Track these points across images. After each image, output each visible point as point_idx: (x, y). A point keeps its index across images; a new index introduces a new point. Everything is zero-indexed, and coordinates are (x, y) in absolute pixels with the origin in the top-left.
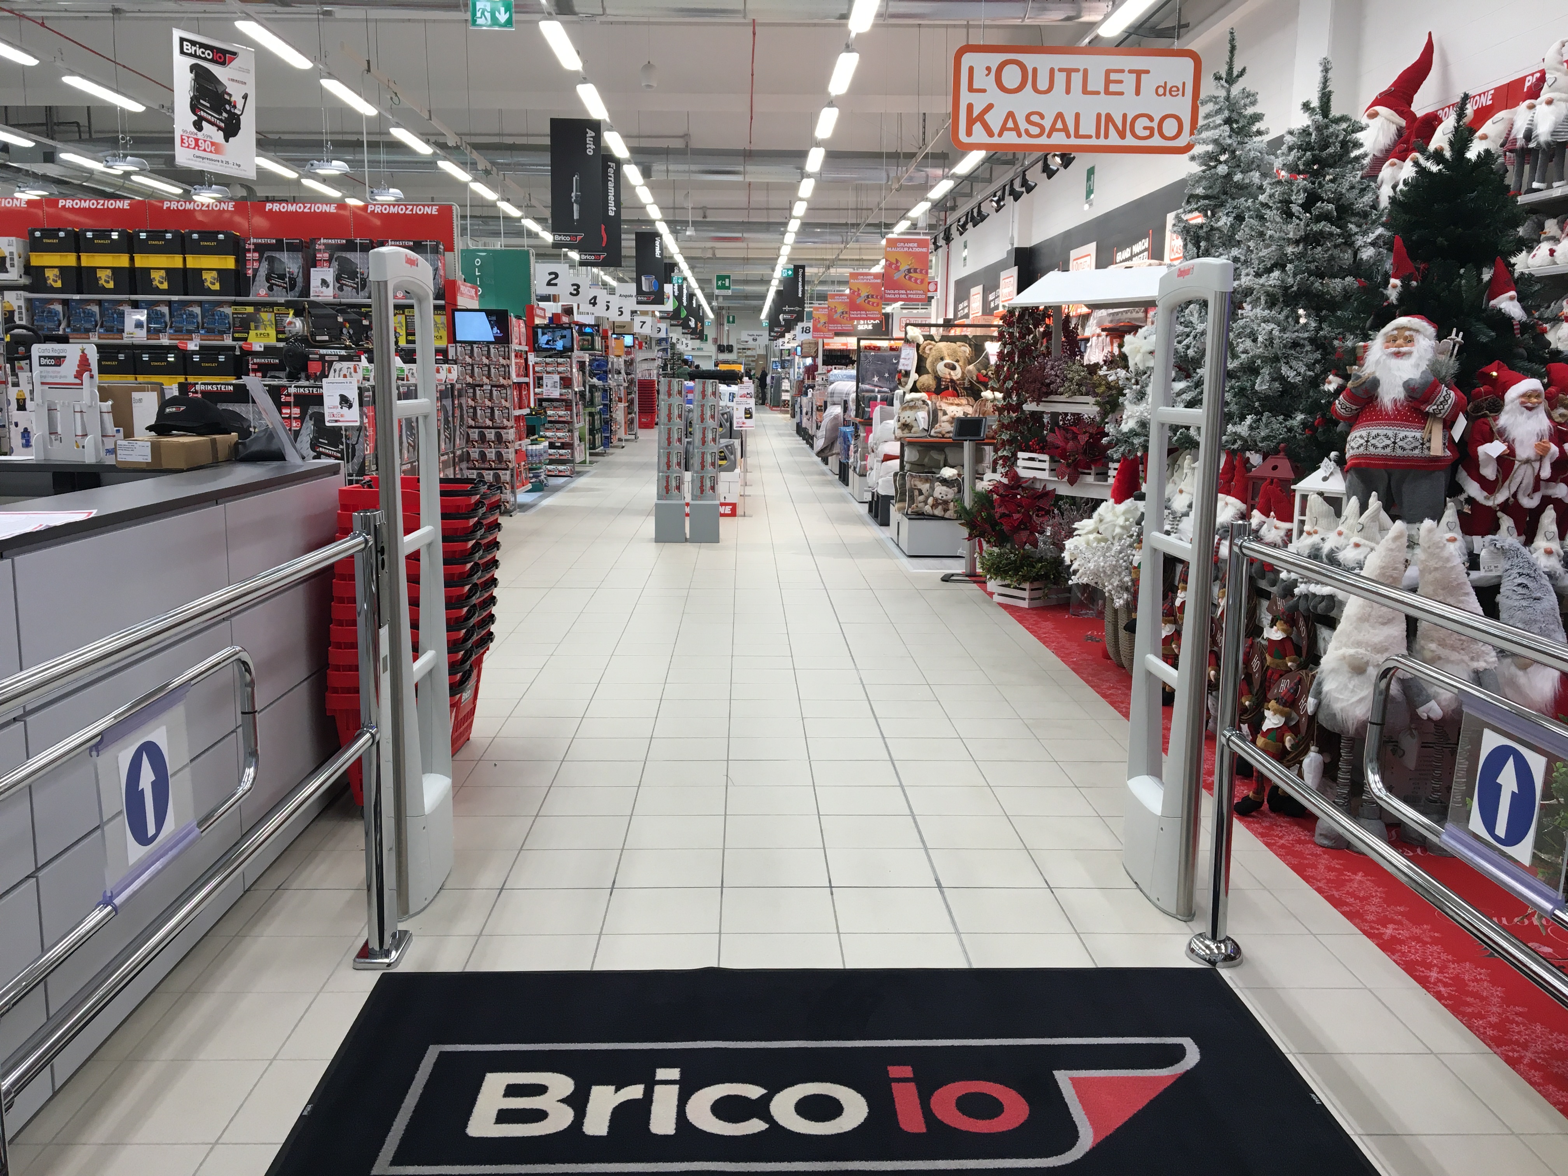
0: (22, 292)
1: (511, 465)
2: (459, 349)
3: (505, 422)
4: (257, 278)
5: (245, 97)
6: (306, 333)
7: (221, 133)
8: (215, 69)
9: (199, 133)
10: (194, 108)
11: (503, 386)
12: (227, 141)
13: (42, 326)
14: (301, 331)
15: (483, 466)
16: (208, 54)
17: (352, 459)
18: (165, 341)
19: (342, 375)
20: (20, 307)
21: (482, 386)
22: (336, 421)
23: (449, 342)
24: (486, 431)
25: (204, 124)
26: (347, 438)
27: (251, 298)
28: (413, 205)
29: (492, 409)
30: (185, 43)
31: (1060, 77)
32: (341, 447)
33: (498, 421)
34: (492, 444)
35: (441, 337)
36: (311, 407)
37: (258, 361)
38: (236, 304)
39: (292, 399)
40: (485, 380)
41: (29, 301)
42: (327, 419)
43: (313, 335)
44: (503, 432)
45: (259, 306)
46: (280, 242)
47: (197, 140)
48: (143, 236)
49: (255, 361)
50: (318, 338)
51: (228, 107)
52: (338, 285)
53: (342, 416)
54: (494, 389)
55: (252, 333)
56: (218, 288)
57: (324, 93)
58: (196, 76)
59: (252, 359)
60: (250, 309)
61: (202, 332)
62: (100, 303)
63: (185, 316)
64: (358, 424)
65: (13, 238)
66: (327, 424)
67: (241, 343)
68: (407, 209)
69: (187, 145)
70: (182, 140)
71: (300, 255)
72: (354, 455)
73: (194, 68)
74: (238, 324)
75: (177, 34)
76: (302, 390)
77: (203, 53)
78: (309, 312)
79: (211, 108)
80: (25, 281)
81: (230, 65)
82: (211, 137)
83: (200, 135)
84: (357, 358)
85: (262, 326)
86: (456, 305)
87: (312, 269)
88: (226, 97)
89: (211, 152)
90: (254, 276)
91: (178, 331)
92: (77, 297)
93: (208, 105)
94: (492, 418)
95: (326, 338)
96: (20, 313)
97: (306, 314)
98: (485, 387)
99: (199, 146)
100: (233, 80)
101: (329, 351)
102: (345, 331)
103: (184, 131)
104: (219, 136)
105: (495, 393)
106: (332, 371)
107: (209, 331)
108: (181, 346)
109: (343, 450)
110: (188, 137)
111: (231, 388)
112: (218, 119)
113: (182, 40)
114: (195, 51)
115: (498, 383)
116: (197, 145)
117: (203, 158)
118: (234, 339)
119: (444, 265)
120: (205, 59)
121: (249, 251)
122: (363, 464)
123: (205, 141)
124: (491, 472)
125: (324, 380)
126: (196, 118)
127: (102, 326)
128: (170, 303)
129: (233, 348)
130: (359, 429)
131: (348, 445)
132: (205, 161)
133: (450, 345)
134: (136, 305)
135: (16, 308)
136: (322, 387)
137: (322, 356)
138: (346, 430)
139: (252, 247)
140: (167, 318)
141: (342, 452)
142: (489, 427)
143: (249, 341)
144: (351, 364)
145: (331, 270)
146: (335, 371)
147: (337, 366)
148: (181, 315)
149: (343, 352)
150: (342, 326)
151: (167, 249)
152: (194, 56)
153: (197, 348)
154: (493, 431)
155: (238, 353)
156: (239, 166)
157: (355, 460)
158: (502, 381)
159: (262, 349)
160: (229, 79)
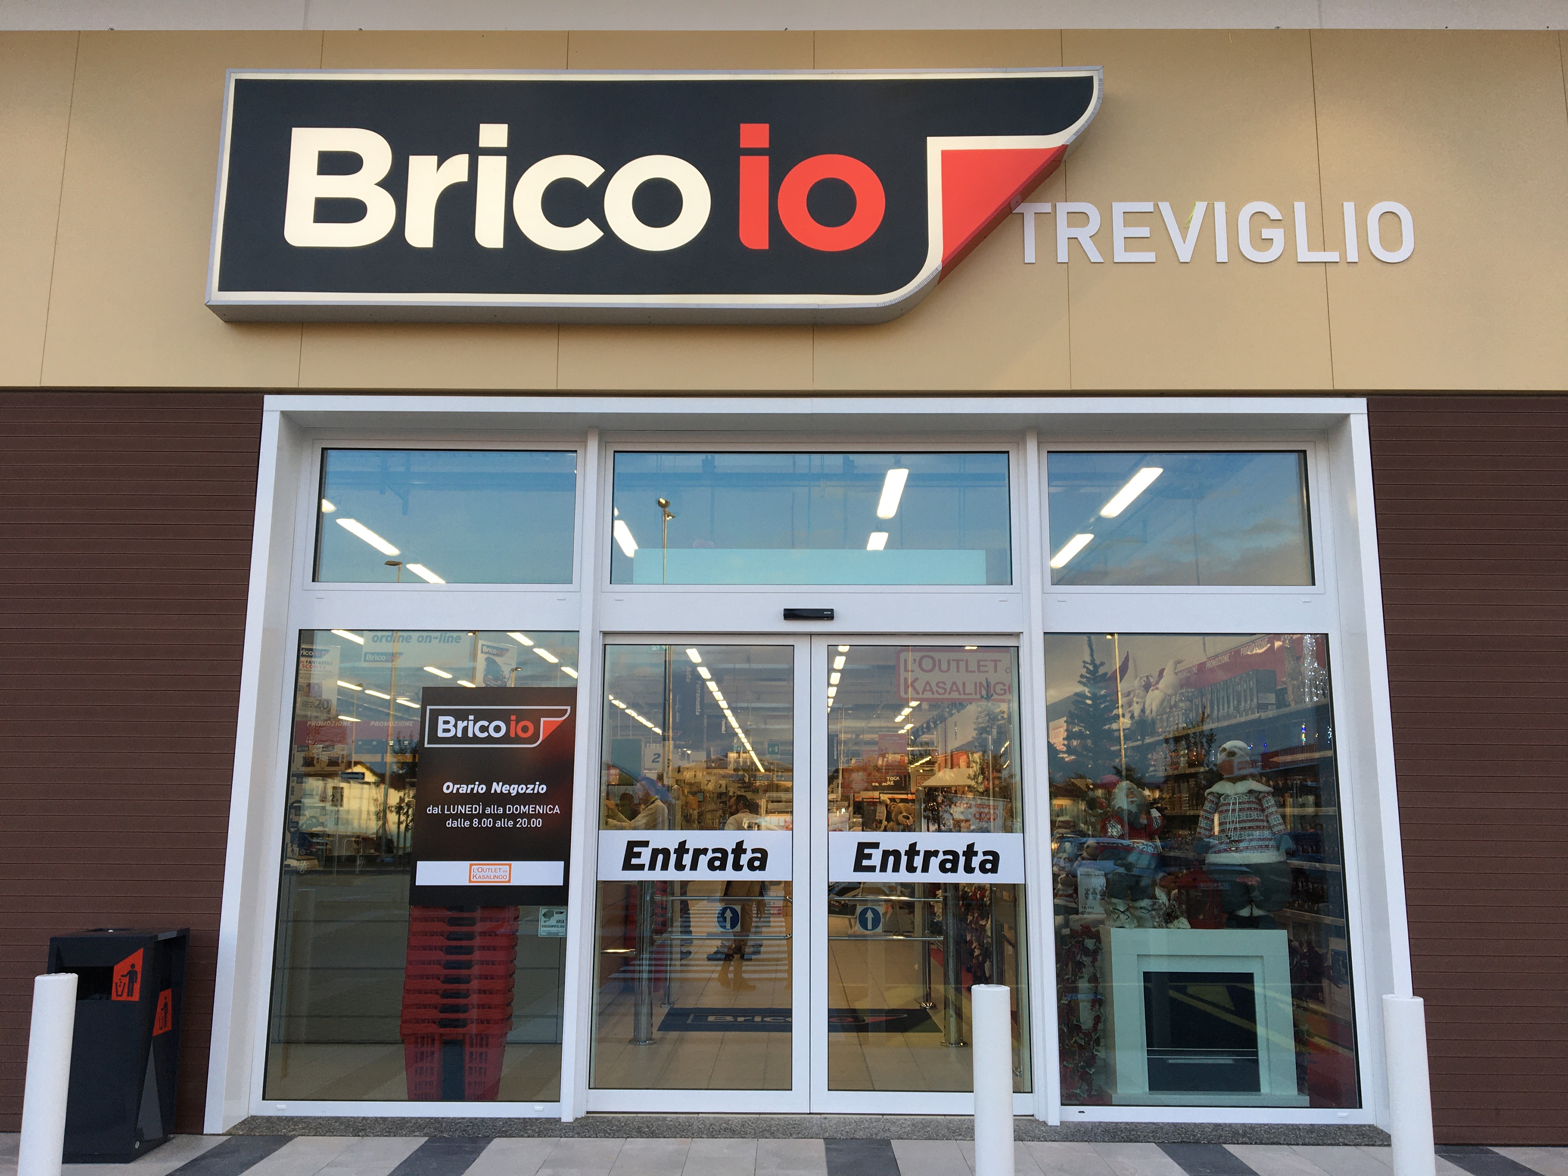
31: (953, 665)
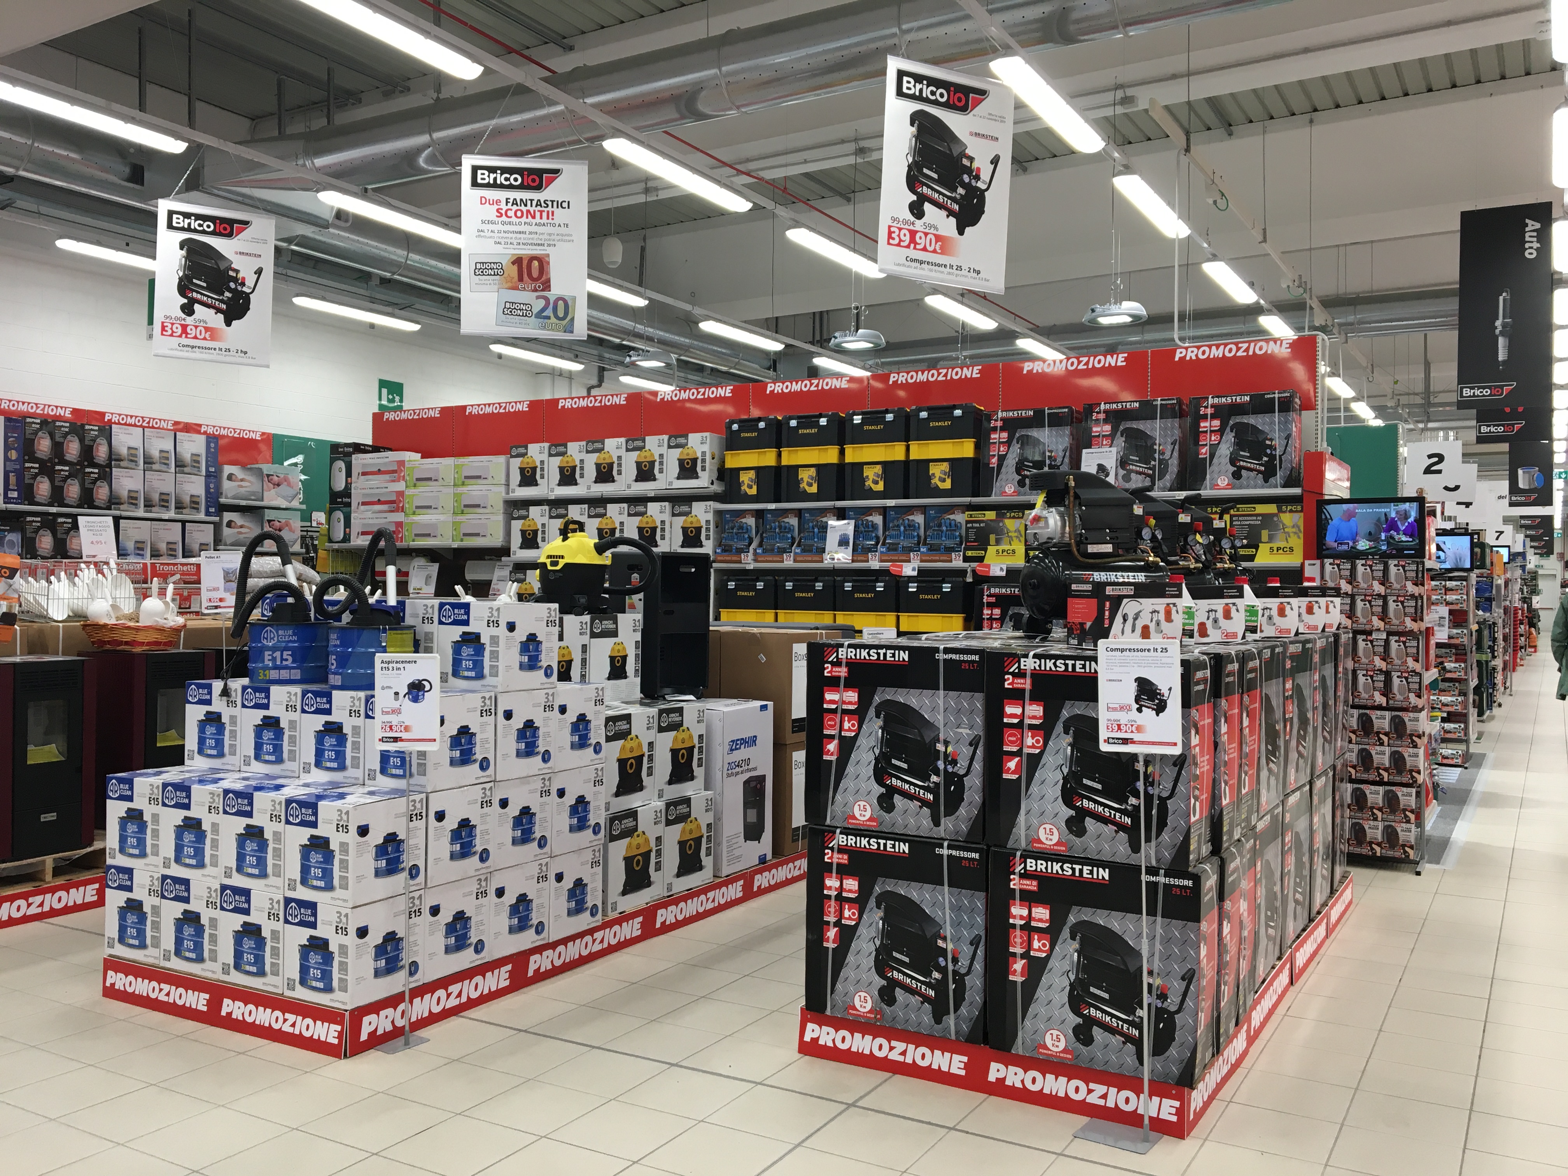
0: (711, 503)
1: (1420, 779)
2: (1328, 568)
3: (1413, 699)
4: (1003, 470)
5: (995, 161)
6: (1067, 539)
7: (953, 221)
8: (951, 119)
9: (918, 222)
10: (912, 182)
11: (1410, 633)
12: (961, 232)
13: (731, 546)
14: (1058, 535)
15: (1365, 776)
16: (942, 95)
17: (1158, 834)
18: (874, 563)
19: (1138, 630)
20: (708, 522)
21: (1369, 633)
22: (1125, 741)
23: (1306, 557)
24: (1374, 715)
25: (927, 206)
26: (1149, 781)
27: (994, 499)
28: (1249, 342)
29: (1388, 674)
30: (905, 79)
32: (1133, 801)
33: (1399, 697)
34: (1385, 739)
35: (1291, 549)
36: (1068, 703)
37: (997, 590)
38: (971, 507)
39: (1026, 684)
40: (1377, 623)
41: (719, 513)
42: (1103, 734)
43: (1082, 542)
44: (1407, 717)
45: (1002, 509)
46: (1039, 413)
47: (913, 233)
48: (857, 419)
49: (993, 590)
50: (1092, 549)
51: (966, 178)
52: (1122, 472)
53: (1139, 729)
54: (1393, 639)
55: (991, 550)
56: (949, 487)
57: (1115, 199)
58: (919, 130)
59: (989, 589)
60: (991, 515)
61: (923, 549)
62: (799, 513)
63: (902, 528)
64: (1177, 751)
65: (707, 434)
66: (1104, 747)
67: (974, 565)
68: (1238, 349)
69: (896, 241)
70: (890, 233)
71: (1067, 430)
72: (1162, 824)
73: (916, 118)
74: (972, 537)
75: (894, 64)
76: (1050, 664)
77: (933, 93)
78: (1077, 497)
79: (938, 182)
80: (717, 488)
81: (975, 111)
82: (936, 228)
83: (919, 225)
84: (1173, 590)
85: (1006, 539)
86: (1322, 494)
87: (1084, 451)
88: (965, 162)
89: (934, 251)
90: (1000, 466)
91: (893, 548)
92: (772, 506)
93: (935, 176)
94: (1387, 691)
95: (1108, 548)
96: (708, 530)
97: (1069, 500)
98: (1374, 636)
99: (916, 244)
100: (977, 135)
101: (1112, 576)
102: (1146, 533)
103: (894, 219)
104: (947, 226)
105: (1394, 645)
106: (1119, 618)
107: (932, 549)
108: (894, 570)
109: (1137, 808)
110: (900, 229)
111: (905, 656)
112: (949, 198)
113: (901, 74)
114: (921, 90)
115: (1401, 629)
116: (913, 240)
117: (921, 262)
118: (966, 559)
119: (1300, 431)
120: (936, 103)
121: (995, 429)
122: (1183, 848)
123: (926, 234)
124: (1381, 789)
125: (1101, 642)
126: (914, 198)
127: (799, 545)
128: (884, 511)
129: (963, 573)
130: (1180, 762)
131: (1149, 798)
132: (925, 266)
133: (1307, 562)
134: (841, 514)
135: (703, 524)
136: (1095, 659)
137: (1100, 587)
138: (1147, 763)
139: (999, 424)
140: (880, 532)
141: (1134, 814)
142: (1380, 708)
143: (985, 562)
144: (1160, 603)
145: (1114, 450)
146: (1125, 619)
147: (1129, 607)
148: (898, 526)
149: (1141, 577)
150: (1141, 522)
151: (886, 436)
152: (919, 98)
153: (915, 573)
154: (1387, 714)
155: (969, 579)
156: (978, 272)
157: (1165, 836)
158: (1409, 624)
159: (1004, 574)
160: (971, 134)
